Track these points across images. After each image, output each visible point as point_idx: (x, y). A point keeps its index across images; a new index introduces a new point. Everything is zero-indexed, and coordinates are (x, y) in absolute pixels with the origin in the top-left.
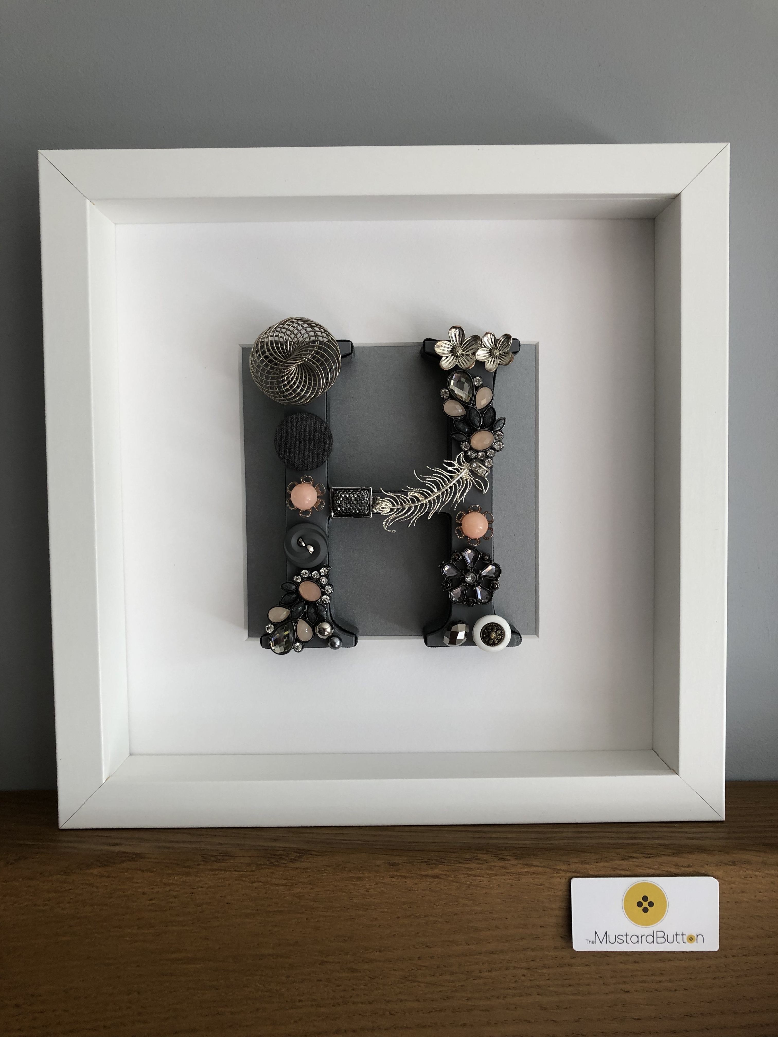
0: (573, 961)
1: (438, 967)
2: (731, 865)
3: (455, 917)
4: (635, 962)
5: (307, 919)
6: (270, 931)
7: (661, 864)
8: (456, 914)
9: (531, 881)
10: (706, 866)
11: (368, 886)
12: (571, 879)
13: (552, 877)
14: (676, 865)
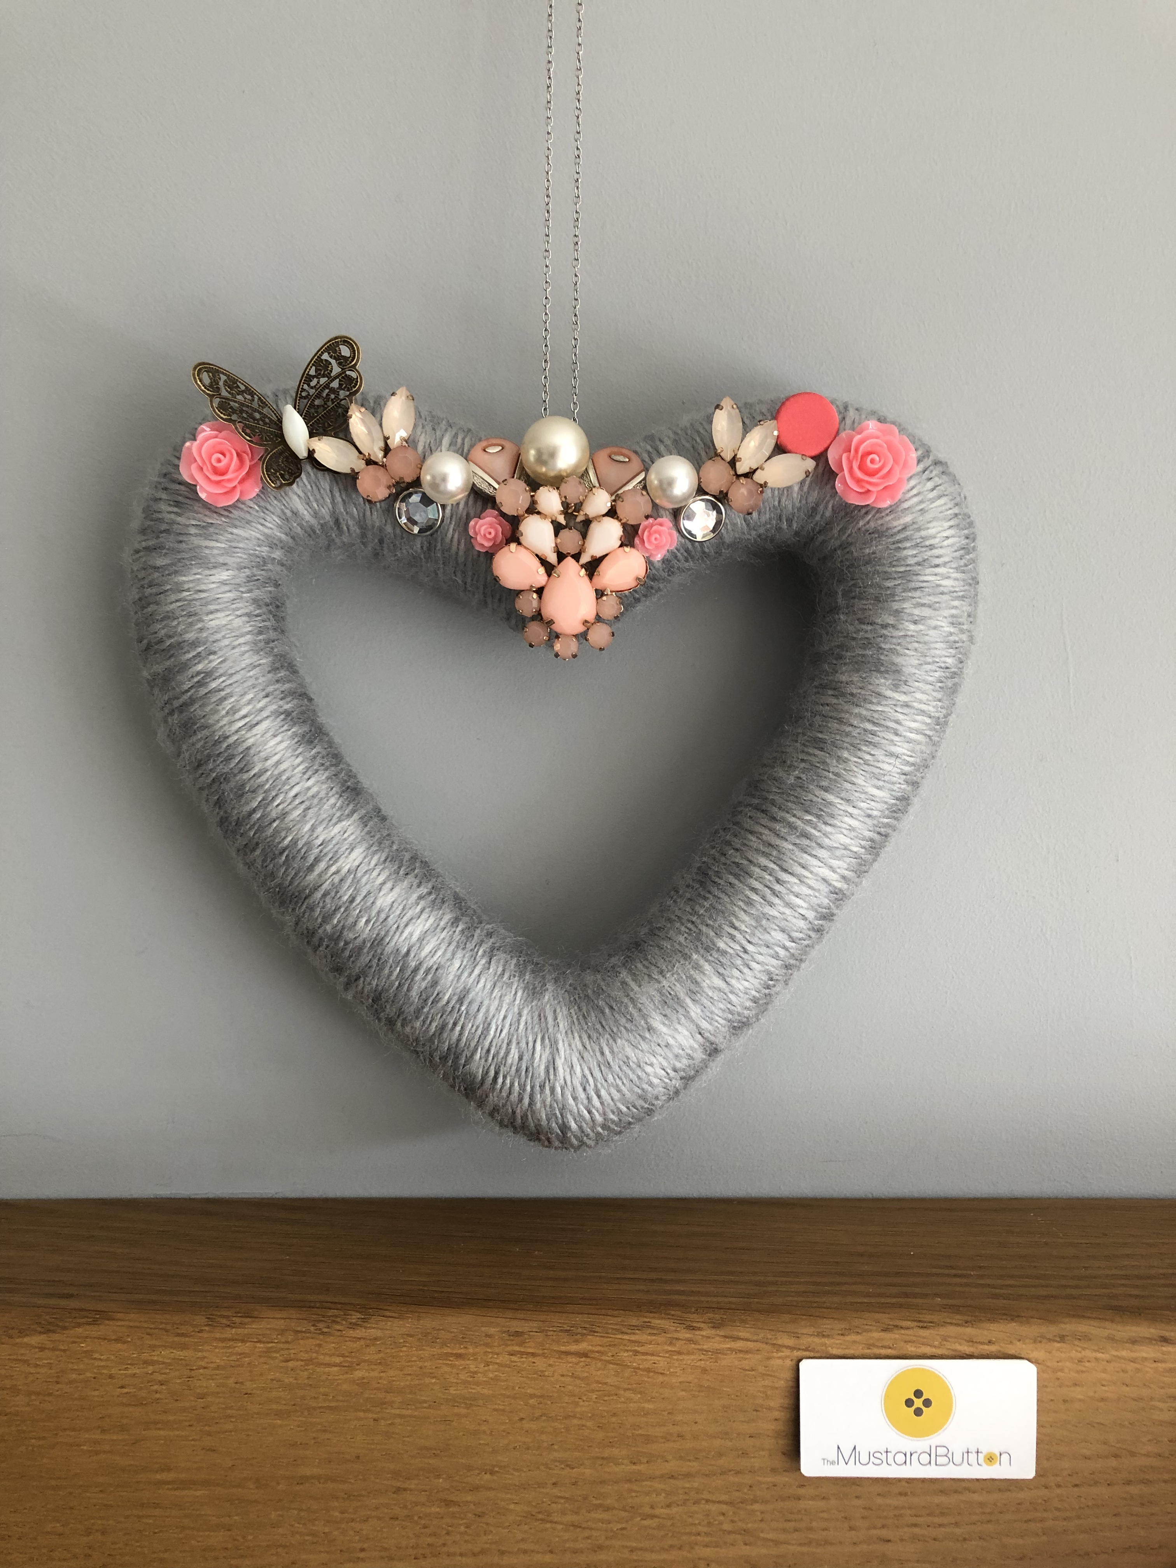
0: (801, 1491)
1: (585, 1498)
2: (1059, 1342)
3: (614, 1419)
4: (901, 1494)
5: (375, 1420)
6: (314, 1438)
7: (945, 1338)
8: (614, 1415)
9: (736, 1363)
10: (1018, 1343)
11: (473, 1368)
12: (800, 1360)
13: (769, 1358)
14: (971, 1341)
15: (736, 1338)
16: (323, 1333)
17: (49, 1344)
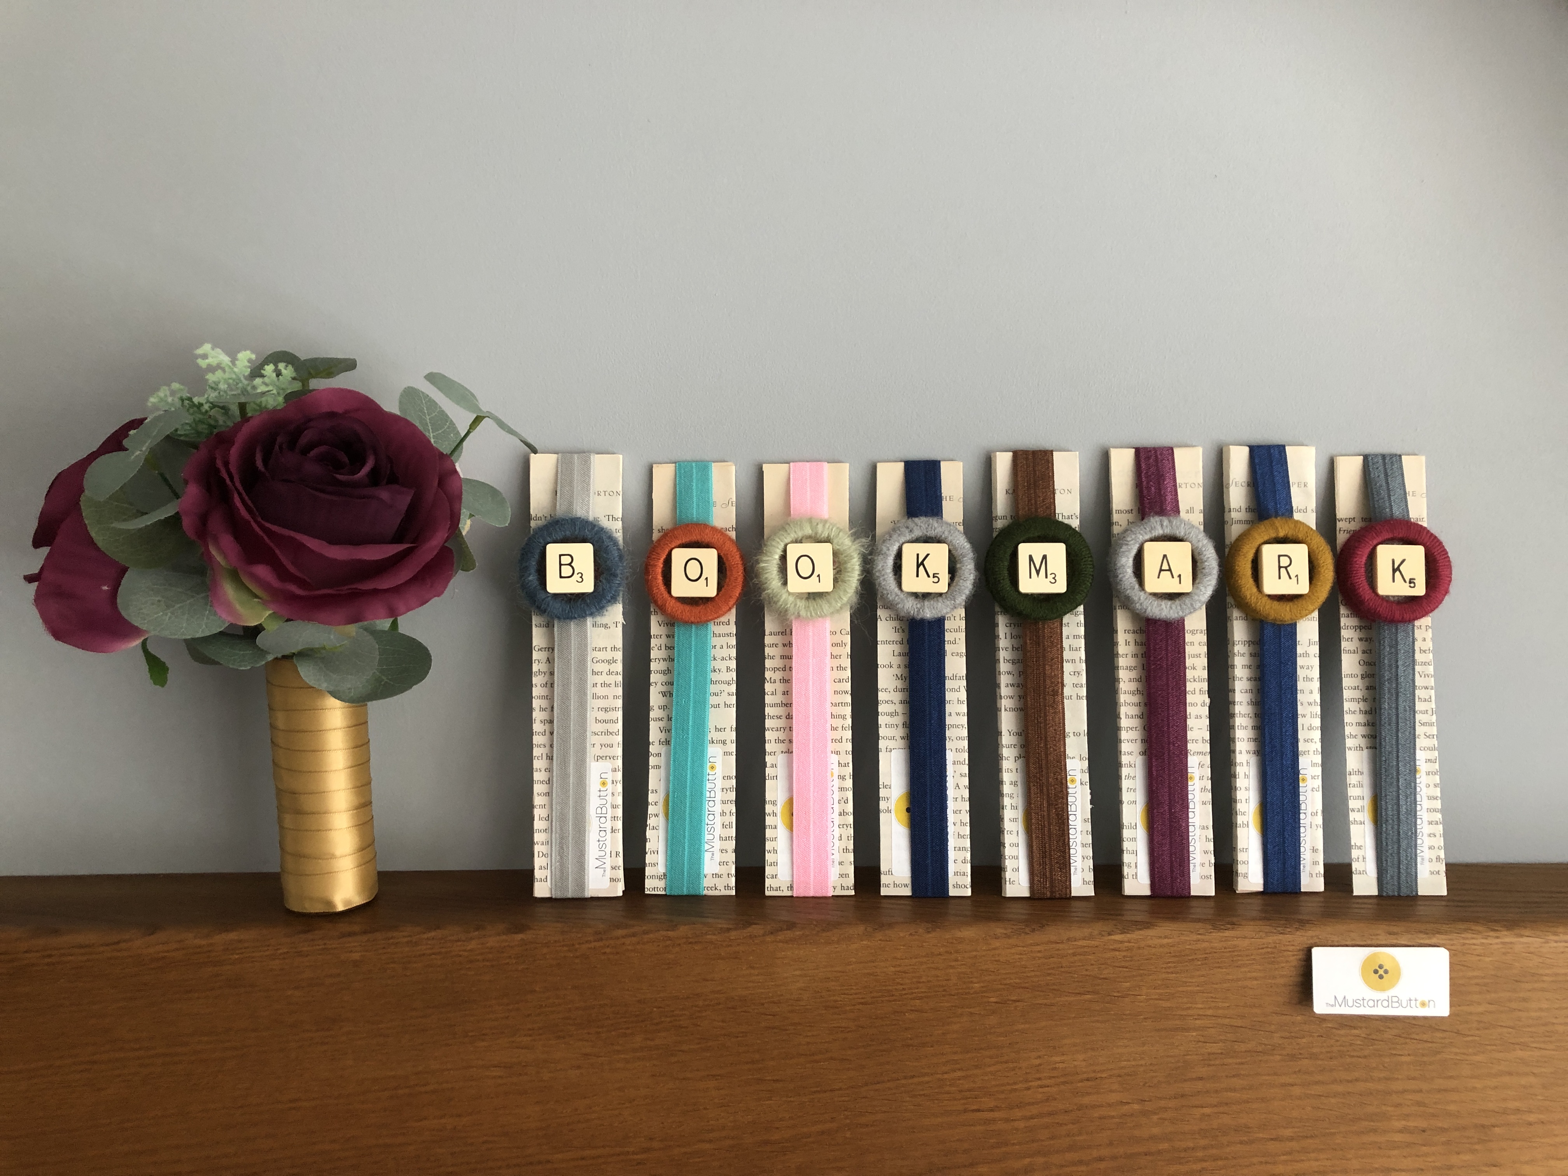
15: (1522, 936)
16: (1282, 933)
17: (1126, 939)
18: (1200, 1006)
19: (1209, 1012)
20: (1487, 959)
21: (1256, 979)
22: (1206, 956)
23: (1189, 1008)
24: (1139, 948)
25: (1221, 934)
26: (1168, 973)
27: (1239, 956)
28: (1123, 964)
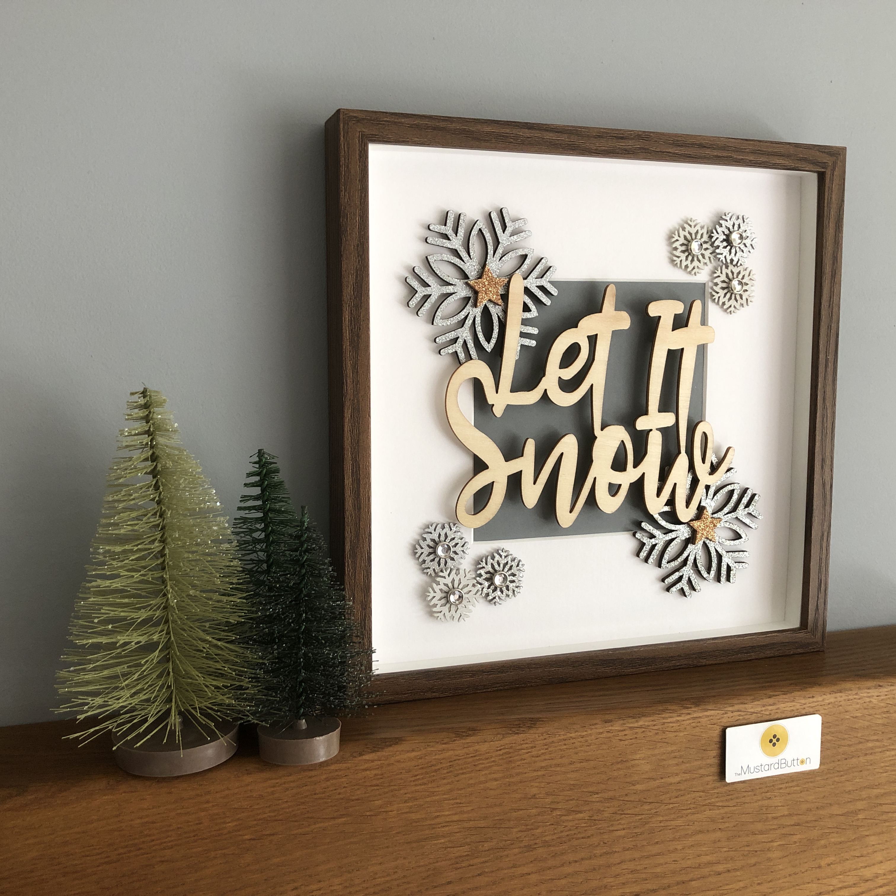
12: (726, 728)
17: (376, 758)
18: (447, 813)
19: (456, 818)
20: (682, 734)
21: (496, 780)
22: (451, 764)
23: (438, 816)
24: (389, 765)
25: (464, 741)
26: (416, 785)
27: (479, 760)
28: (375, 782)
